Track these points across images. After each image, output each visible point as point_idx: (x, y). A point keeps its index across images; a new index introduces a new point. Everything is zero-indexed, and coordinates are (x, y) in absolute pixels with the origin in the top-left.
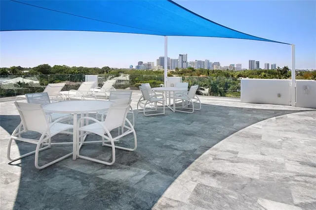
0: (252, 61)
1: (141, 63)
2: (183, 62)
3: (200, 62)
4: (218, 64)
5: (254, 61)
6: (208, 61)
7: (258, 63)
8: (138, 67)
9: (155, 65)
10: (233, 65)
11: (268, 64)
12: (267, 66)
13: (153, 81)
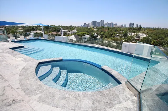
0: (131, 23)
1: (85, 24)
2: (102, 23)
3: (109, 24)
4: (116, 24)
5: (132, 23)
6: (112, 23)
7: (133, 24)
8: (84, 26)
9: (91, 25)
10: (123, 25)
11: (138, 25)
12: (137, 25)
13: (83, 32)
